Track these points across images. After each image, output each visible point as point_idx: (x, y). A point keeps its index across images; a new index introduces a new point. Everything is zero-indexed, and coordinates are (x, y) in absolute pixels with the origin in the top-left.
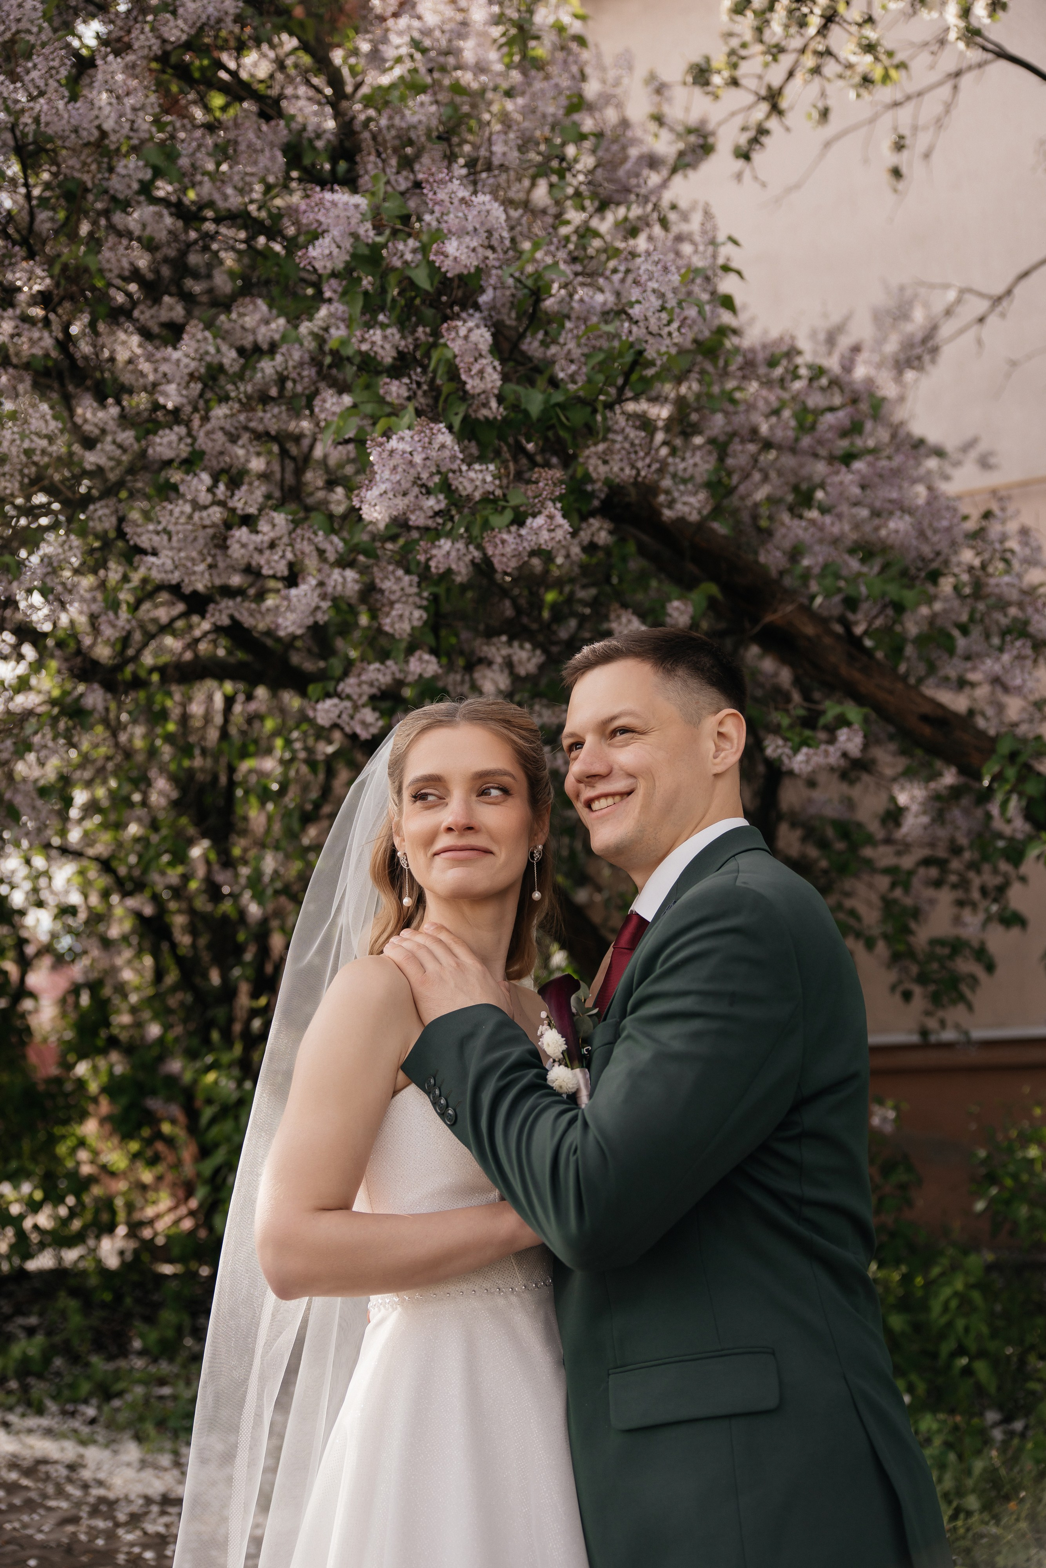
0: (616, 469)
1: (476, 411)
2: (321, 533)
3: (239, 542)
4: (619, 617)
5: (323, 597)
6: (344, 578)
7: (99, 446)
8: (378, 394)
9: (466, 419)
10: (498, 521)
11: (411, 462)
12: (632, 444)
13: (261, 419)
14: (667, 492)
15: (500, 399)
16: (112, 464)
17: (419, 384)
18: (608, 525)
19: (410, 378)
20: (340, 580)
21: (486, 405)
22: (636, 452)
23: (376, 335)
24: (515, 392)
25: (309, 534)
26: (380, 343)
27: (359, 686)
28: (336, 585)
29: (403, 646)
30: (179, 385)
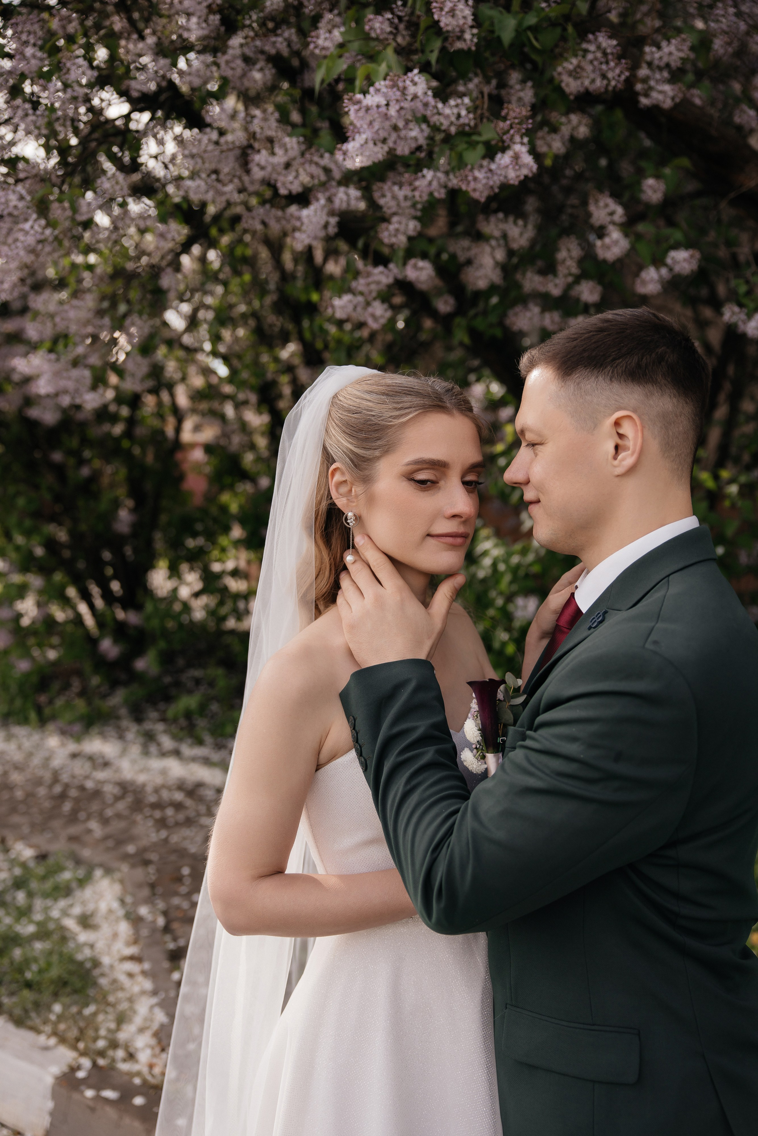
0: (587, 83)
1: (451, 44)
3: (258, 165)
4: (597, 201)
5: (332, 213)
6: (348, 195)
8: (364, 30)
9: (443, 54)
10: (473, 156)
11: (386, 115)
12: (605, 54)
13: (274, 43)
14: (644, 81)
15: (475, 27)
17: (400, 18)
18: (585, 120)
19: (393, 13)
20: (345, 198)
21: (460, 38)
22: (607, 63)
25: (316, 159)
27: (368, 284)
28: (342, 201)
29: (401, 254)
30: (199, 17)
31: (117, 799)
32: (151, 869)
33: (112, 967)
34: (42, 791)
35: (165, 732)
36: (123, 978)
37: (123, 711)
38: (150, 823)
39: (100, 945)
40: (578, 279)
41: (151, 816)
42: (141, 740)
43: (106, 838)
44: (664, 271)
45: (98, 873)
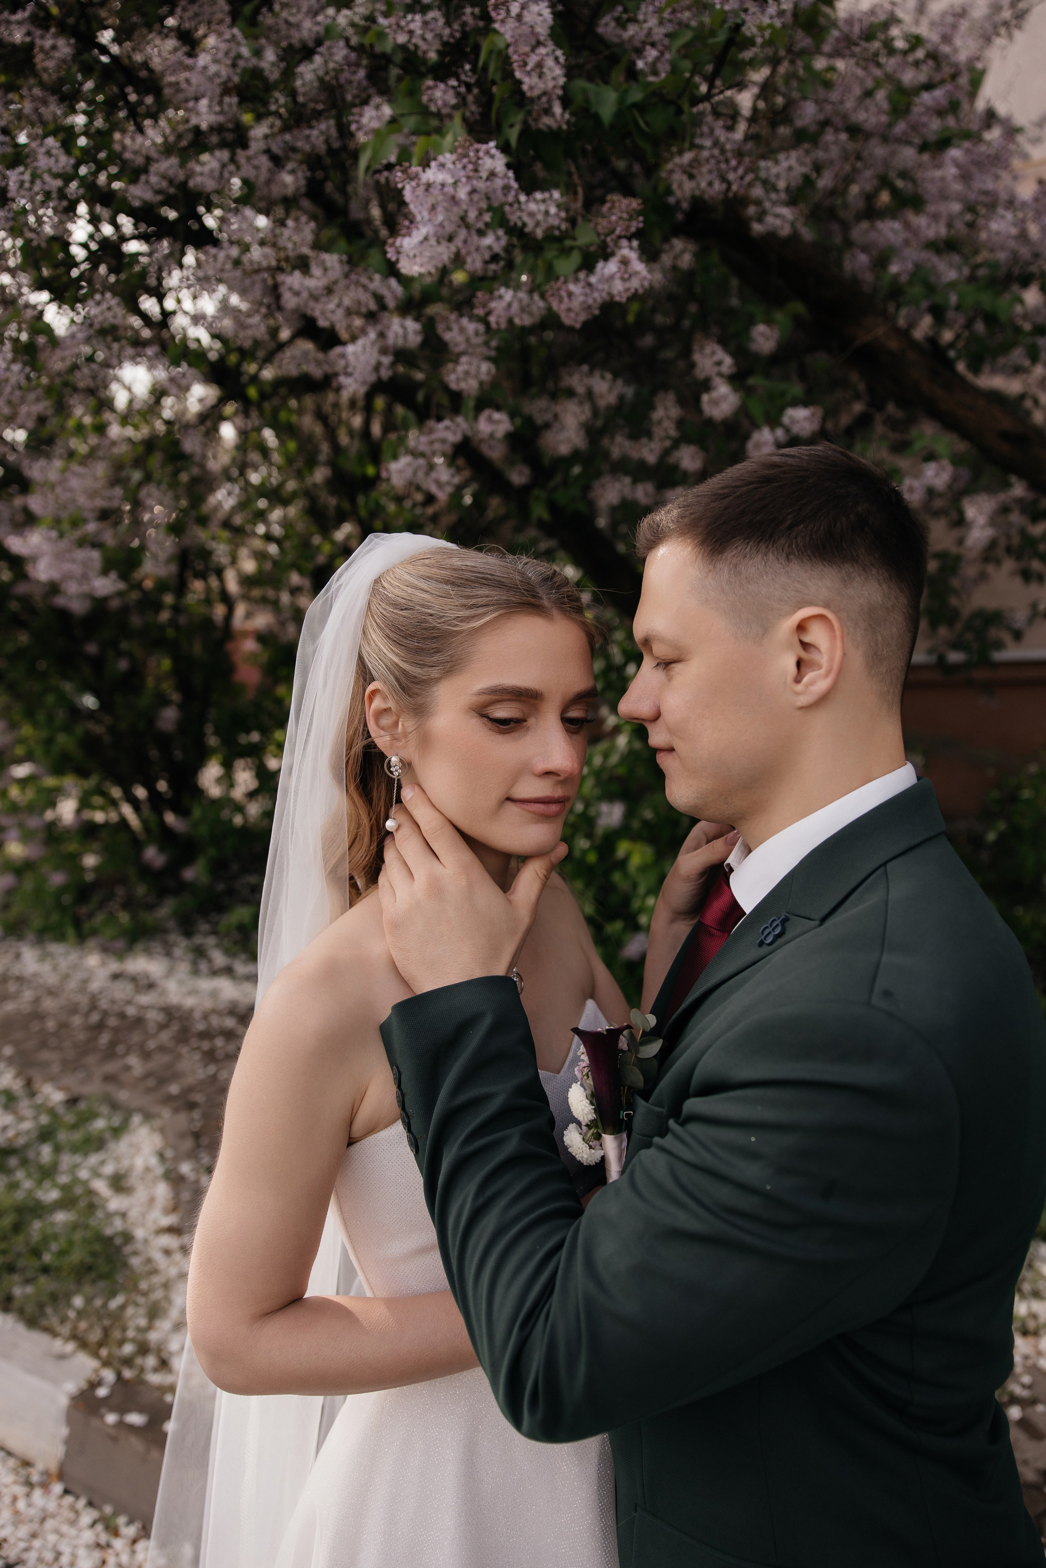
0: (703, 185)
1: (536, 120)
2: (377, 277)
3: (290, 289)
4: (702, 348)
5: (384, 351)
6: (404, 328)
7: (143, 178)
8: (420, 102)
9: (526, 133)
10: (565, 266)
12: (724, 151)
13: (308, 137)
14: (758, 203)
15: (566, 101)
16: (159, 198)
17: (468, 87)
18: (692, 247)
19: (458, 78)
20: (400, 331)
21: (548, 111)
22: (727, 161)
23: (416, 22)
24: (585, 91)
25: (364, 281)
26: (419, 32)
27: (431, 443)
28: (397, 337)
29: (471, 403)
30: (211, 100)
31: (162, 1027)
32: (196, 1114)
33: (146, 1241)
34: (77, 1021)
35: (217, 946)
36: (158, 1257)
37: (171, 924)
38: (197, 1056)
39: (133, 1214)
40: (676, 444)
41: (198, 1048)
42: (190, 956)
43: (147, 1075)
44: (780, 433)
45: (136, 1119)
